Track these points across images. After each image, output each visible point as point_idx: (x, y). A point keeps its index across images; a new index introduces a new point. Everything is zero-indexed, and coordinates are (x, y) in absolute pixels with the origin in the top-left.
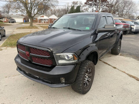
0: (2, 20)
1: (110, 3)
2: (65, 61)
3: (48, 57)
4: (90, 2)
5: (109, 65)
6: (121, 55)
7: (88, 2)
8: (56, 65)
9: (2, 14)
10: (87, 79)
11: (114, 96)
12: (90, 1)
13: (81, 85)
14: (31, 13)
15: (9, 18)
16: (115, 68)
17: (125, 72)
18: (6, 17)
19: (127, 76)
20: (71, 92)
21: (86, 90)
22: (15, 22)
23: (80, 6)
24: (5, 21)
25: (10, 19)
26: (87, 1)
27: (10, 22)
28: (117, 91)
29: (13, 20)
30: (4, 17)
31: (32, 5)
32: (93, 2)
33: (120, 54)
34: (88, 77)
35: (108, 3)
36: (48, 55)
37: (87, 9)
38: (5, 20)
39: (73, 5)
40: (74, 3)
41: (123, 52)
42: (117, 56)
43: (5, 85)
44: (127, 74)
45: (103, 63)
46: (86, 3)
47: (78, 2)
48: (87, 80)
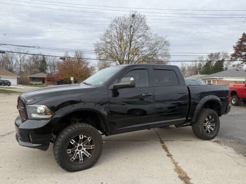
2: (37, 115)
5: (167, 151)
7: (240, 54)
8: (28, 119)
17: (175, 164)
19: (172, 168)
23: (223, 60)
26: (236, 52)
37: (238, 65)
39: (209, 60)
40: (211, 56)
44: (177, 166)
46: (233, 55)
47: (219, 53)
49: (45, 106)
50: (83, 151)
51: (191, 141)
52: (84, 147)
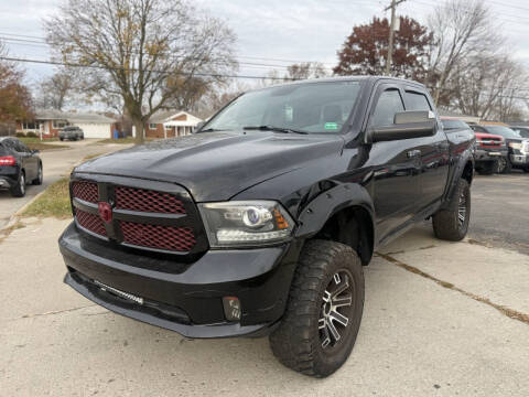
0: (34, 131)
1: (426, 68)
2: (242, 233)
3: (177, 216)
4: (353, 67)
5: (426, 276)
6: (471, 242)
7: (347, 66)
8: (209, 248)
9: (38, 111)
10: (331, 318)
11: (444, 387)
12: (354, 62)
13: (306, 336)
14: (138, 104)
15: (61, 125)
16: (448, 286)
17: (487, 302)
18: (50, 121)
19: (498, 313)
20: (271, 371)
21: (331, 360)
22: (82, 137)
24: (45, 136)
25: (66, 127)
26: (341, 64)
27: (62, 139)
28: (455, 368)
29: (74, 132)
30: (43, 122)
31: (145, 76)
32: (365, 66)
33: (466, 239)
34: (337, 310)
35: (421, 66)
36: (180, 212)
38: (47, 133)
40: (294, 69)
41: (482, 231)
42: (458, 246)
43: (15, 343)
44: (498, 308)
45: (403, 270)
46: (337, 70)
48: (334, 321)
49: (273, 204)
50: (332, 313)
51: (431, 247)
52: (334, 303)
